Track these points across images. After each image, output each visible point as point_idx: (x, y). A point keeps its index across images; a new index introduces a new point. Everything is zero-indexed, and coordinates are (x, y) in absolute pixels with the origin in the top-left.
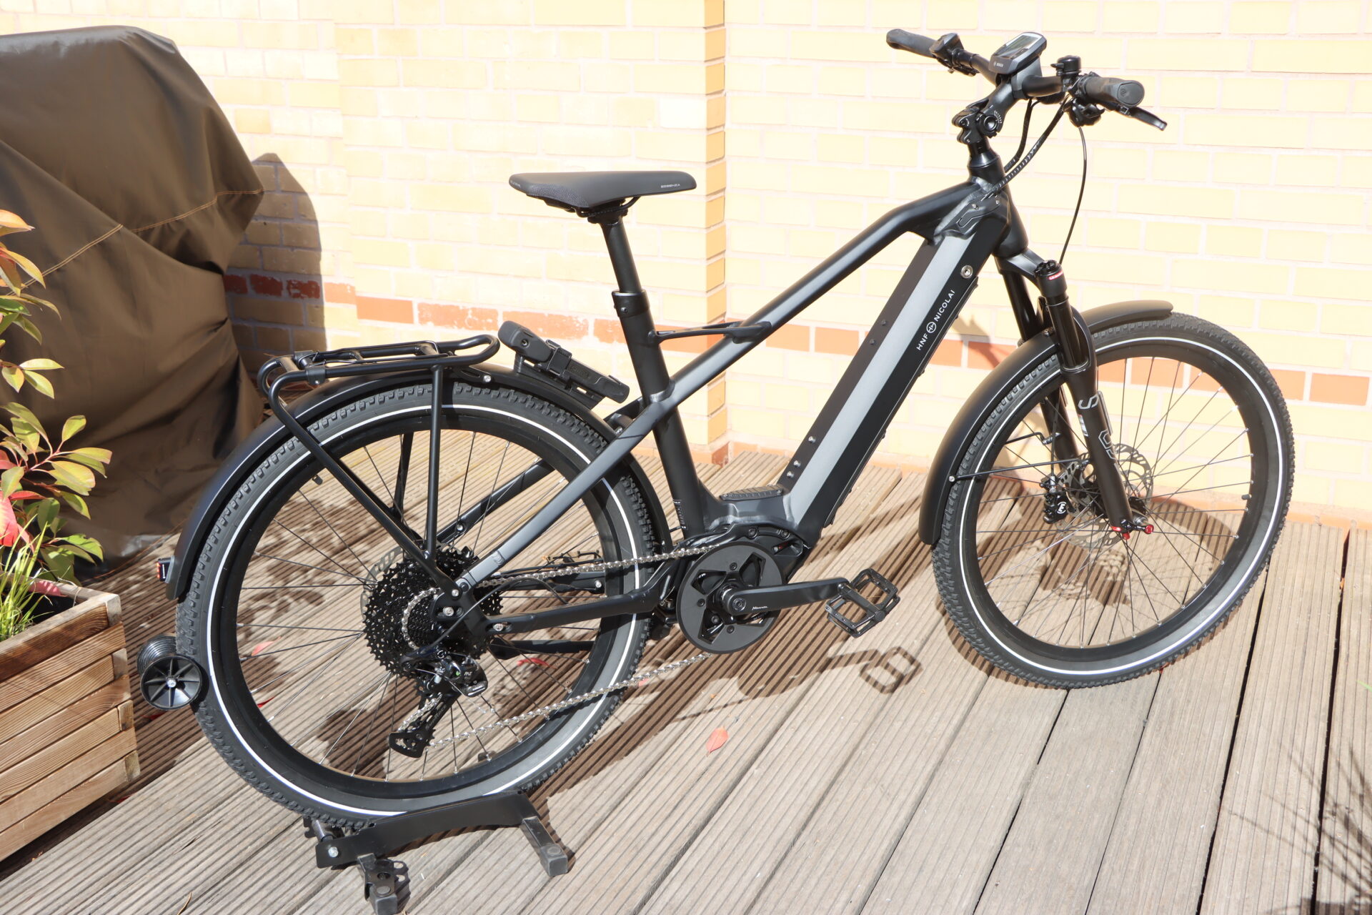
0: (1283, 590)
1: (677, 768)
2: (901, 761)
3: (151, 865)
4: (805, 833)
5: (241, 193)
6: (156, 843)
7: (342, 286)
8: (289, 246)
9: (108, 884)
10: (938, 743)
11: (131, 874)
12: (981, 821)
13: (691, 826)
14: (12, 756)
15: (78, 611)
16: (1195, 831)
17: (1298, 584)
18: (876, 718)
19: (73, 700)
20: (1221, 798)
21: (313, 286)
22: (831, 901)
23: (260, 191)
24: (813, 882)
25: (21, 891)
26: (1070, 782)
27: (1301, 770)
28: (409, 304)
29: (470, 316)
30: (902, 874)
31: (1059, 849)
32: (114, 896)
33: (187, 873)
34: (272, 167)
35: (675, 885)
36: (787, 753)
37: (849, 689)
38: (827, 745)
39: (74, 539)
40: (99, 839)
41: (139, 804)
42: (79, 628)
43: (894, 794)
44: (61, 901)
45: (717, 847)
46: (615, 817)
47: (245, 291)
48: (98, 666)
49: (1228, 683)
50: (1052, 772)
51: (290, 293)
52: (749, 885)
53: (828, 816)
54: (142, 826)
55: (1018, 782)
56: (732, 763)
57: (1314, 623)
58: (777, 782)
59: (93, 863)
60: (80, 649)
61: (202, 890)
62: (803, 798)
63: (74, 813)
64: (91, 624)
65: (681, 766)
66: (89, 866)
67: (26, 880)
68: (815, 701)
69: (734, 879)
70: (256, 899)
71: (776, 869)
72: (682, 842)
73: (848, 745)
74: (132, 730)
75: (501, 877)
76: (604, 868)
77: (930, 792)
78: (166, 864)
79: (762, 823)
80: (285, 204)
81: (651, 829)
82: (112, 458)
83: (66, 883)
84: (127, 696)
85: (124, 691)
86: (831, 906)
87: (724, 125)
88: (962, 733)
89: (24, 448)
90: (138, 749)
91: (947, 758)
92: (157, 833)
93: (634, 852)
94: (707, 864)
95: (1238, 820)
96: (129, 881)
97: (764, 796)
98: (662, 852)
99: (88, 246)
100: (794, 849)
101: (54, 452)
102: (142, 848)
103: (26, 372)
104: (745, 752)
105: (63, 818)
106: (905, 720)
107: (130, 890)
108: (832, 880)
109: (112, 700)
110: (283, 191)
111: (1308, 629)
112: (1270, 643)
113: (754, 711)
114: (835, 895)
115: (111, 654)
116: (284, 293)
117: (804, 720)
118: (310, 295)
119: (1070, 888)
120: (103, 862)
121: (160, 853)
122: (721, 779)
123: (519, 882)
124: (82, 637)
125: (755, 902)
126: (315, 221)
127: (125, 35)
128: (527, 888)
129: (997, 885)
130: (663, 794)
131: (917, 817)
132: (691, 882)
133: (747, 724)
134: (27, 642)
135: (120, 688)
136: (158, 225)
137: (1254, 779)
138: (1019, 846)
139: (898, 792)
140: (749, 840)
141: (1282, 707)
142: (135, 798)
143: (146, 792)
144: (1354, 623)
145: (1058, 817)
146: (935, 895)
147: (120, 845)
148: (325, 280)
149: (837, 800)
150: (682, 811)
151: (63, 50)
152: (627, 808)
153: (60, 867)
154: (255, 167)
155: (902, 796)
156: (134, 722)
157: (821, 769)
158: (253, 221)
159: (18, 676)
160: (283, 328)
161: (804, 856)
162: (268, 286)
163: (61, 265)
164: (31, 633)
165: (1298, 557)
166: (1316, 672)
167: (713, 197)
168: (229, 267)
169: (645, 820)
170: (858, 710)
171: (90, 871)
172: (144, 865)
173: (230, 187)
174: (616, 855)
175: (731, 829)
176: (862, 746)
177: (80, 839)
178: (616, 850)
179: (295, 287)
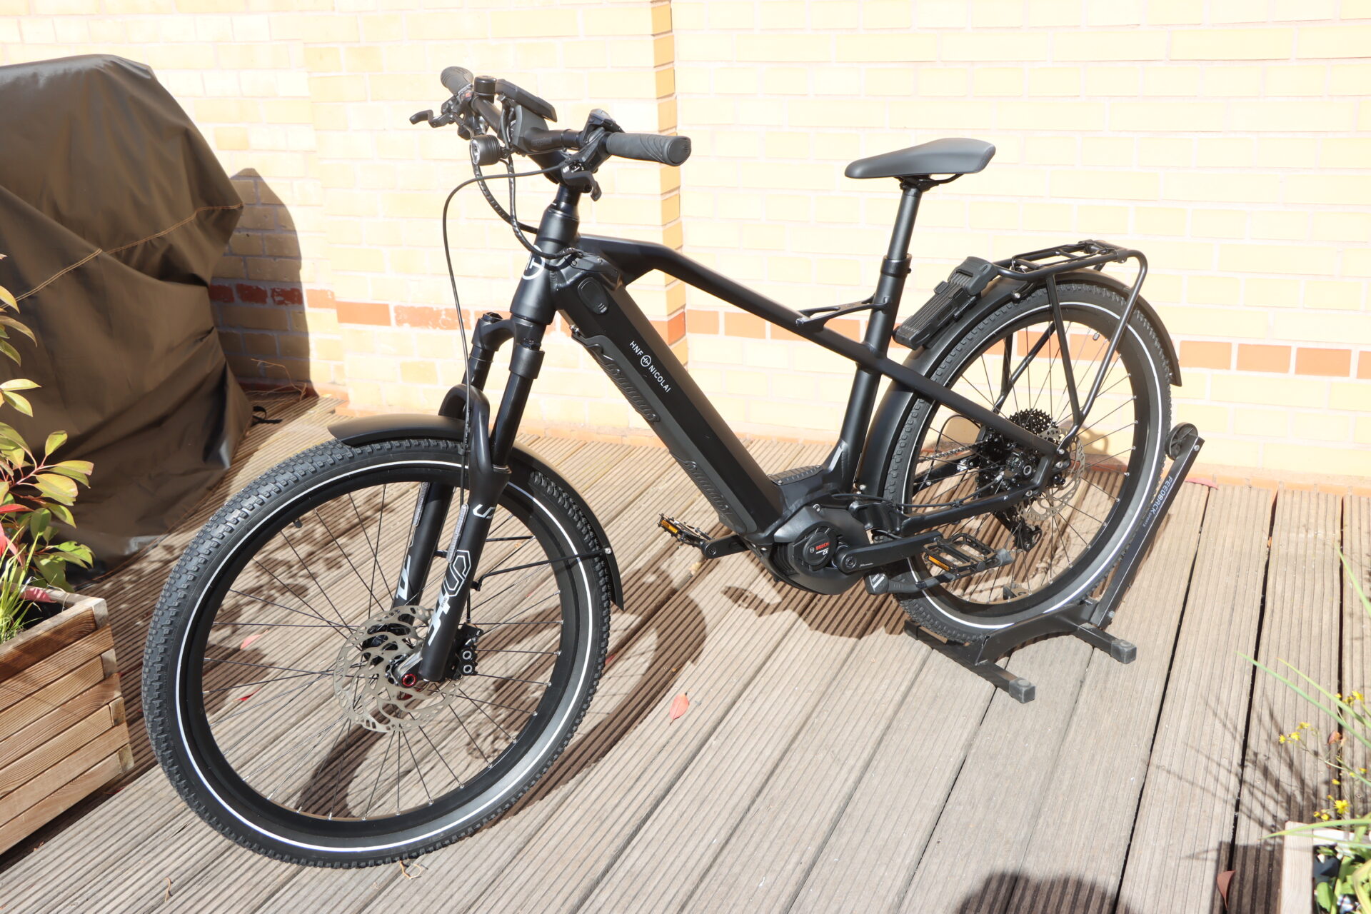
0: (1214, 550)
1: (639, 742)
2: (850, 728)
3: (145, 851)
4: (759, 800)
5: (220, 208)
6: (149, 830)
7: (323, 292)
8: (270, 256)
9: (105, 871)
10: (887, 709)
11: (126, 861)
12: (925, 781)
13: (652, 797)
14: (8, 754)
15: (66, 615)
16: (1126, 784)
17: (1228, 544)
18: (828, 687)
19: (65, 700)
20: (1151, 750)
21: (296, 293)
22: (782, 864)
23: (239, 205)
24: (766, 845)
25: (23, 879)
26: (1009, 742)
27: (1225, 726)
28: (386, 307)
29: (444, 317)
30: (849, 835)
31: (997, 807)
32: (110, 882)
33: (179, 858)
34: (251, 181)
35: (636, 854)
36: (744, 724)
37: (804, 661)
38: (781, 716)
39: (65, 547)
40: (97, 829)
41: (134, 794)
42: (68, 631)
43: (844, 759)
44: (60, 889)
45: (676, 815)
46: (581, 791)
47: (232, 300)
48: (88, 667)
49: (1160, 642)
50: (993, 733)
51: (274, 300)
52: (706, 850)
53: (781, 782)
54: (136, 815)
55: (961, 744)
56: (691, 735)
57: (1242, 581)
58: (734, 752)
59: (91, 852)
60: (70, 651)
61: (192, 874)
62: (757, 766)
63: (72, 804)
64: (80, 628)
65: (644, 739)
66: (87, 854)
67: (28, 869)
68: (770, 673)
69: (691, 845)
70: (243, 880)
71: (731, 835)
72: (643, 813)
73: (801, 714)
74: (124, 725)
75: (473, 851)
76: (570, 839)
77: (878, 756)
78: (159, 850)
79: (719, 792)
80: (265, 216)
81: (614, 801)
82: (94, 470)
83: (65, 871)
84: (117, 694)
85: (114, 689)
86: (782, 868)
87: (676, 127)
88: (909, 699)
89: (11, 465)
90: (131, 743)
91: (895, 723)
92: (150, 821)
93: (598, 824)
94: (666, 832)
95: (1165, 774)
96: (123, 867)
97: (721, 766)
98: (625, 822)
99: (63, 272)
100: (749, 815)
101: (38, 466)
102: (136, 836)
103: (6, 393)
104: (704, 724)
105: (61, 810)
106: (856, 688)
107: (125, 876)
108: (784, 843)
109: (103, 698)
110: (264, 204)
111: (1236, 587)
112: (1201, 601)
113: (714, 685)
114: (786, 857)
115: (100, 655)
116: (269, 300)
117: (761, 692)
118: (293, 302)
119: (1007, 842)
120: (100, 850)
121: (153, 840)
122: (681, 751)
123: (489, 856)
124: (71, 640)
125: (711, 866)
126: (294, 231)
127: (101, 63)
128: (497, 861)
129: (938, 842)
130: (626, 768)
131: (865, 780)
132: (651, 851)
133: (706, 698)
134: (17, 648)
135: (110, 687)
136: (141, 242)
137: (1182, 732)
138: (960, 804)
139: (848, 757)
140: (706, 808)
141: (1210, 662)
142: (131, 789)
143: (140, 782)
144: (1280, 580)
145: (997, 775)
146: (880, 854)
147: (116, 833)
148: (306, 288)
149: (790, 767)
150: (644, 783)
151: (42, 82)
152: (592, 782)
153: (59, 856)
154: (234, 184)
155: (851, 762)
156: (125, 719)
157: (775, 737)
158: (235, 234)
159: (9, 680)
160: (270, 334)
161: (758, 822)
162: (253, 294)
163: (33, 292)
164: (21, 639)
165: (1229, 518)
166: (1242, 628)
167: (668, 196)
168: (213, 278)
169: (609, 792)
170: (811, 680)
171: (88, 858)
172: (138, 851)
173: (210, 203)
174: (580, 827)
175: (689, 797)
176: (814, 715)
177: (78, 829)
178: (581, 822)
179: (279, 295)
